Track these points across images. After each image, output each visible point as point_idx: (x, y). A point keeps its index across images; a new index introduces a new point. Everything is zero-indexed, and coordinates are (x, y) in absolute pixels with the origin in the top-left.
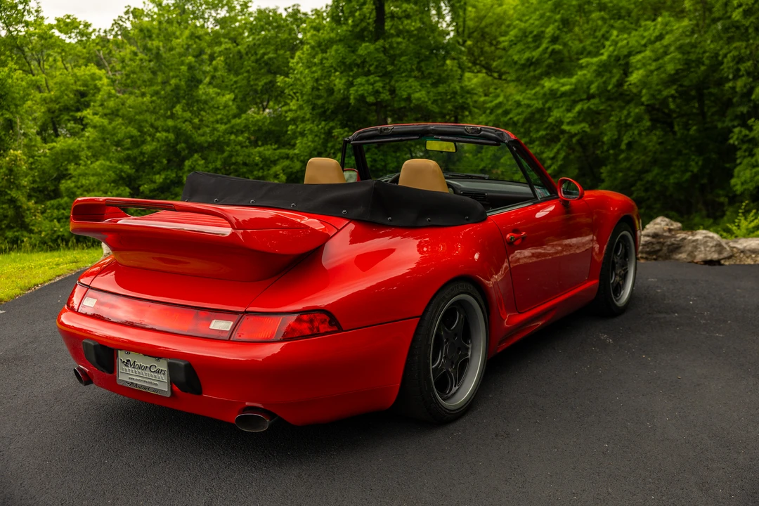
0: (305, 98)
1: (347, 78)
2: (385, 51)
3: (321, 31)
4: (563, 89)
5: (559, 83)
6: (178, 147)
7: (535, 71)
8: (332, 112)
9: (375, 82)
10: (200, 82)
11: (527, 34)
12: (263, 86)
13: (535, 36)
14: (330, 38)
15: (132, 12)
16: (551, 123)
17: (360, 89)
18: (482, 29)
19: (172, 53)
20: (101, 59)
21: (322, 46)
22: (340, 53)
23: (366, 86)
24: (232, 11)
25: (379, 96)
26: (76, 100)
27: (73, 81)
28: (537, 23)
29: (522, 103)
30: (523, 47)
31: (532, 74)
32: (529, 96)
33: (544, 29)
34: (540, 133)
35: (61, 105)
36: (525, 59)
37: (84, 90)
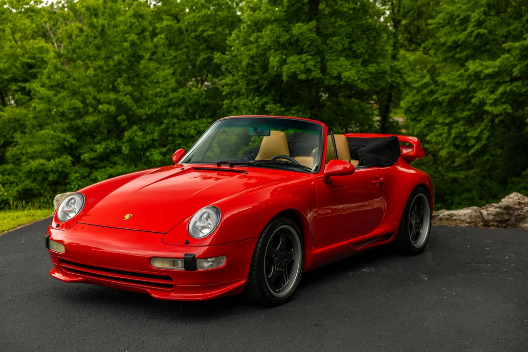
0: (240, 73)
1: (280, 56)
2: (318, 31)
3: (258, 12)
4: (487, 71)
5: (482, 65)
6: (119, 118)
7: (461, 53)
8: (266, 88)
9: (307, 60)
10: (141, 57)
11: (454, 17)
12: (201, 62)
13: (462, 19)
14: (266, 18)
16: (475, 104)
17: (292, 67)
18: (419, 8)
19: (115, 29)
20: (48, 31)
21: (258, 26)
22: (274, 33)
23: (299, 64)
25: (310, 74)
26: (23, 70)
27: (21, 53)
28: (464, 7)
29: (447, 84)
30: (450, 30)
31: (457, 56)
32: (454, 77)
33: (470, 13)
34: (465, 114)
35: (9, 76)
36: (451, 42)
37: (32, 62)
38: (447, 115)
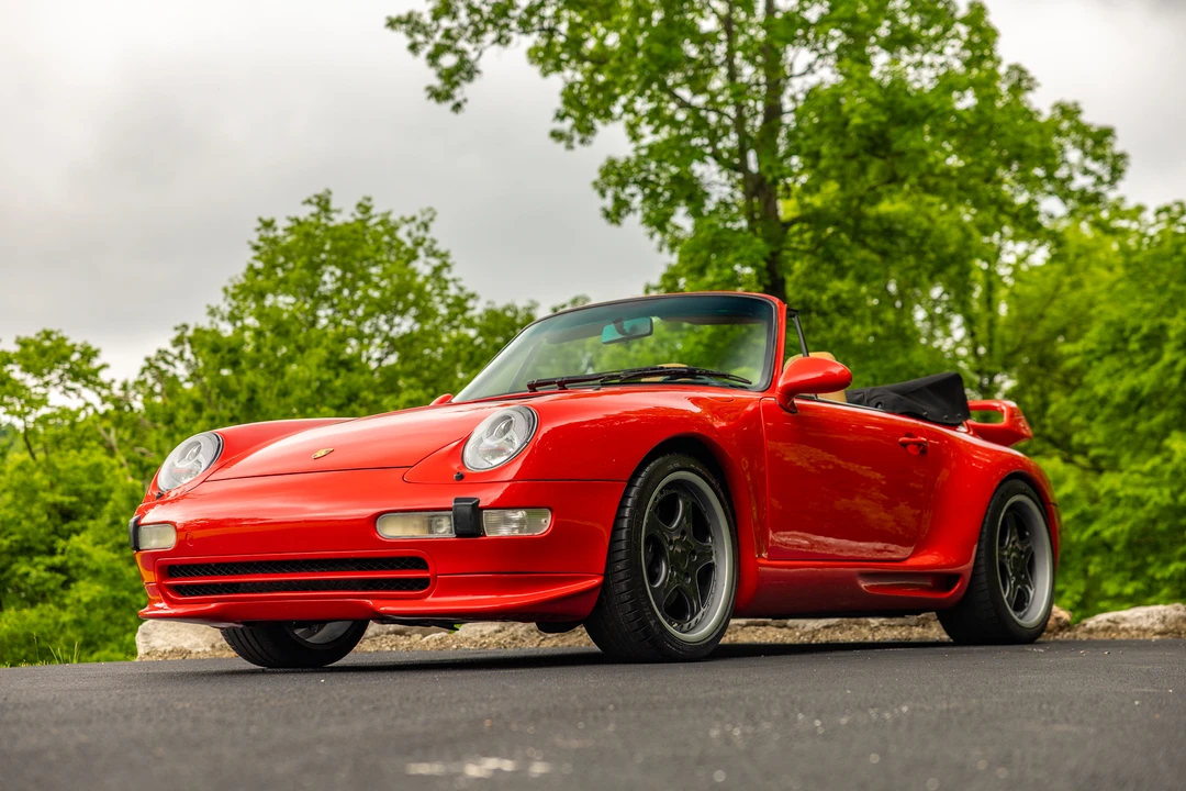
7: (1150, 418)
11: (1126, 334)
13: (1146, 338)
15: (191, 341)
24: (428, 317)
26: (51, 528)
27: (46, 482)
28: (1148, 306)
30: (1119, 366)
31: (1142, 427)
32: (1136, 476)
33: (1165, 320)
34: (1172, 568)
35: (13, 538)
36: (1124, 392)
37: (71, 503)
38: (1129, 574)
